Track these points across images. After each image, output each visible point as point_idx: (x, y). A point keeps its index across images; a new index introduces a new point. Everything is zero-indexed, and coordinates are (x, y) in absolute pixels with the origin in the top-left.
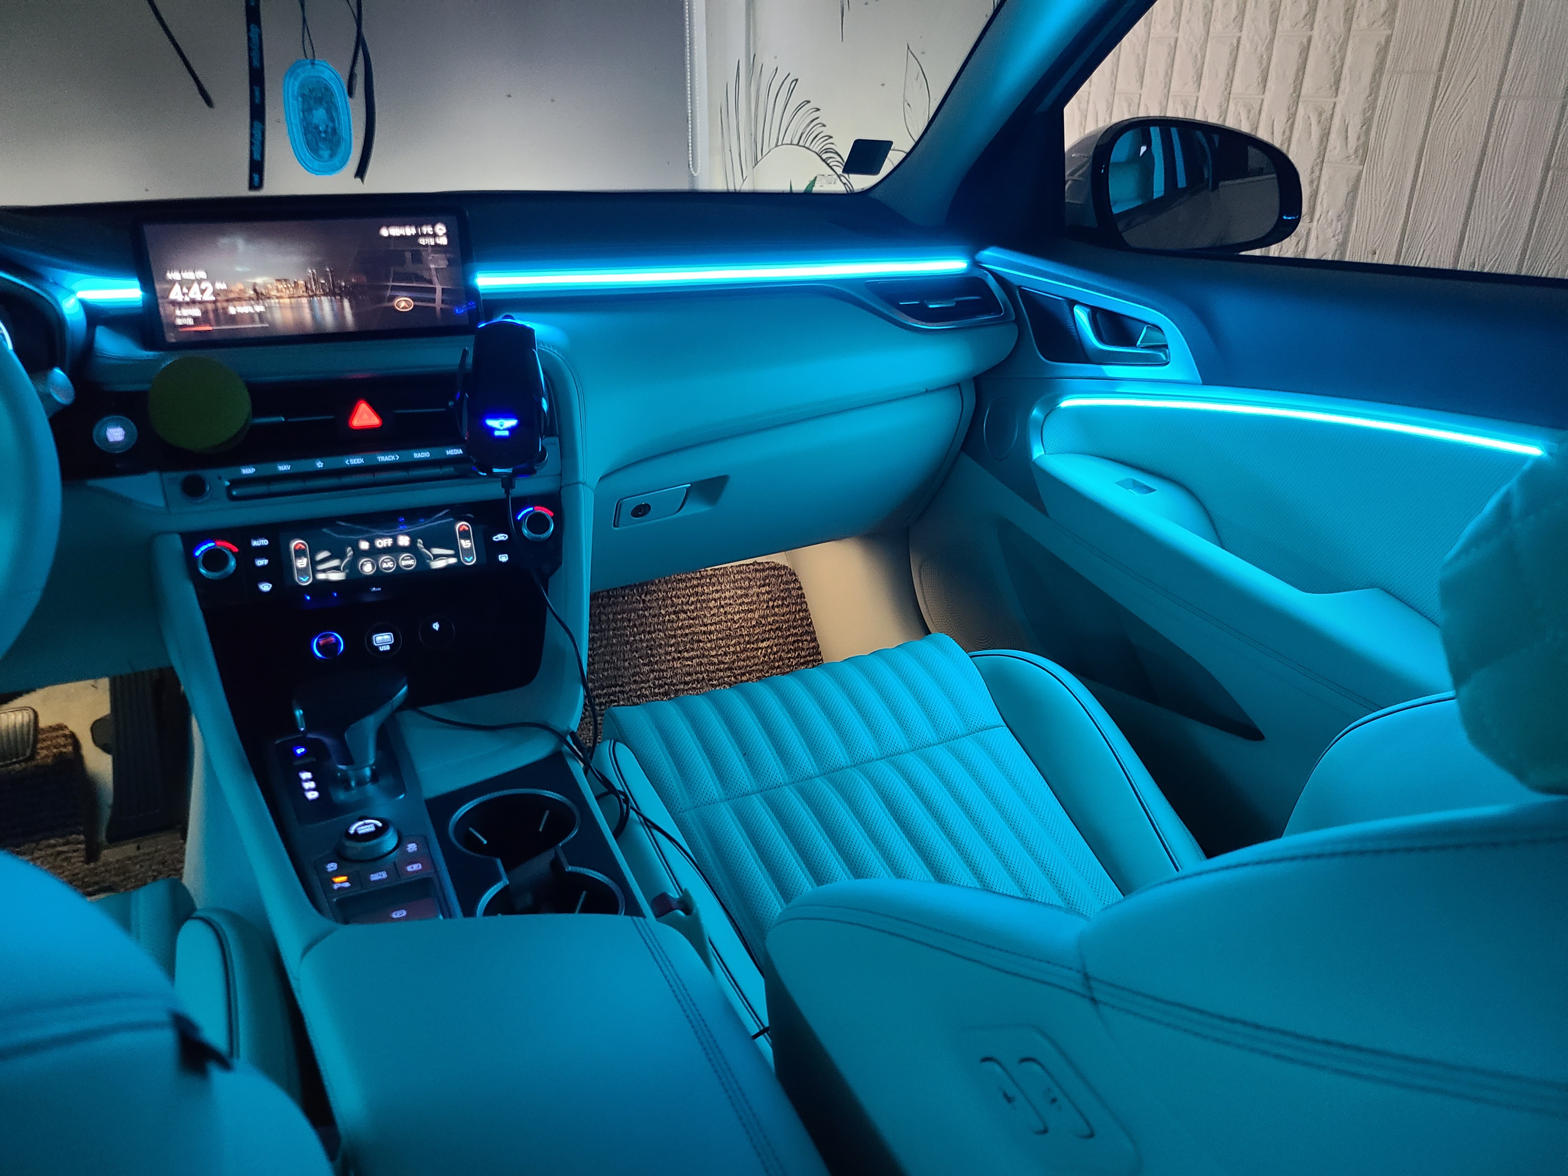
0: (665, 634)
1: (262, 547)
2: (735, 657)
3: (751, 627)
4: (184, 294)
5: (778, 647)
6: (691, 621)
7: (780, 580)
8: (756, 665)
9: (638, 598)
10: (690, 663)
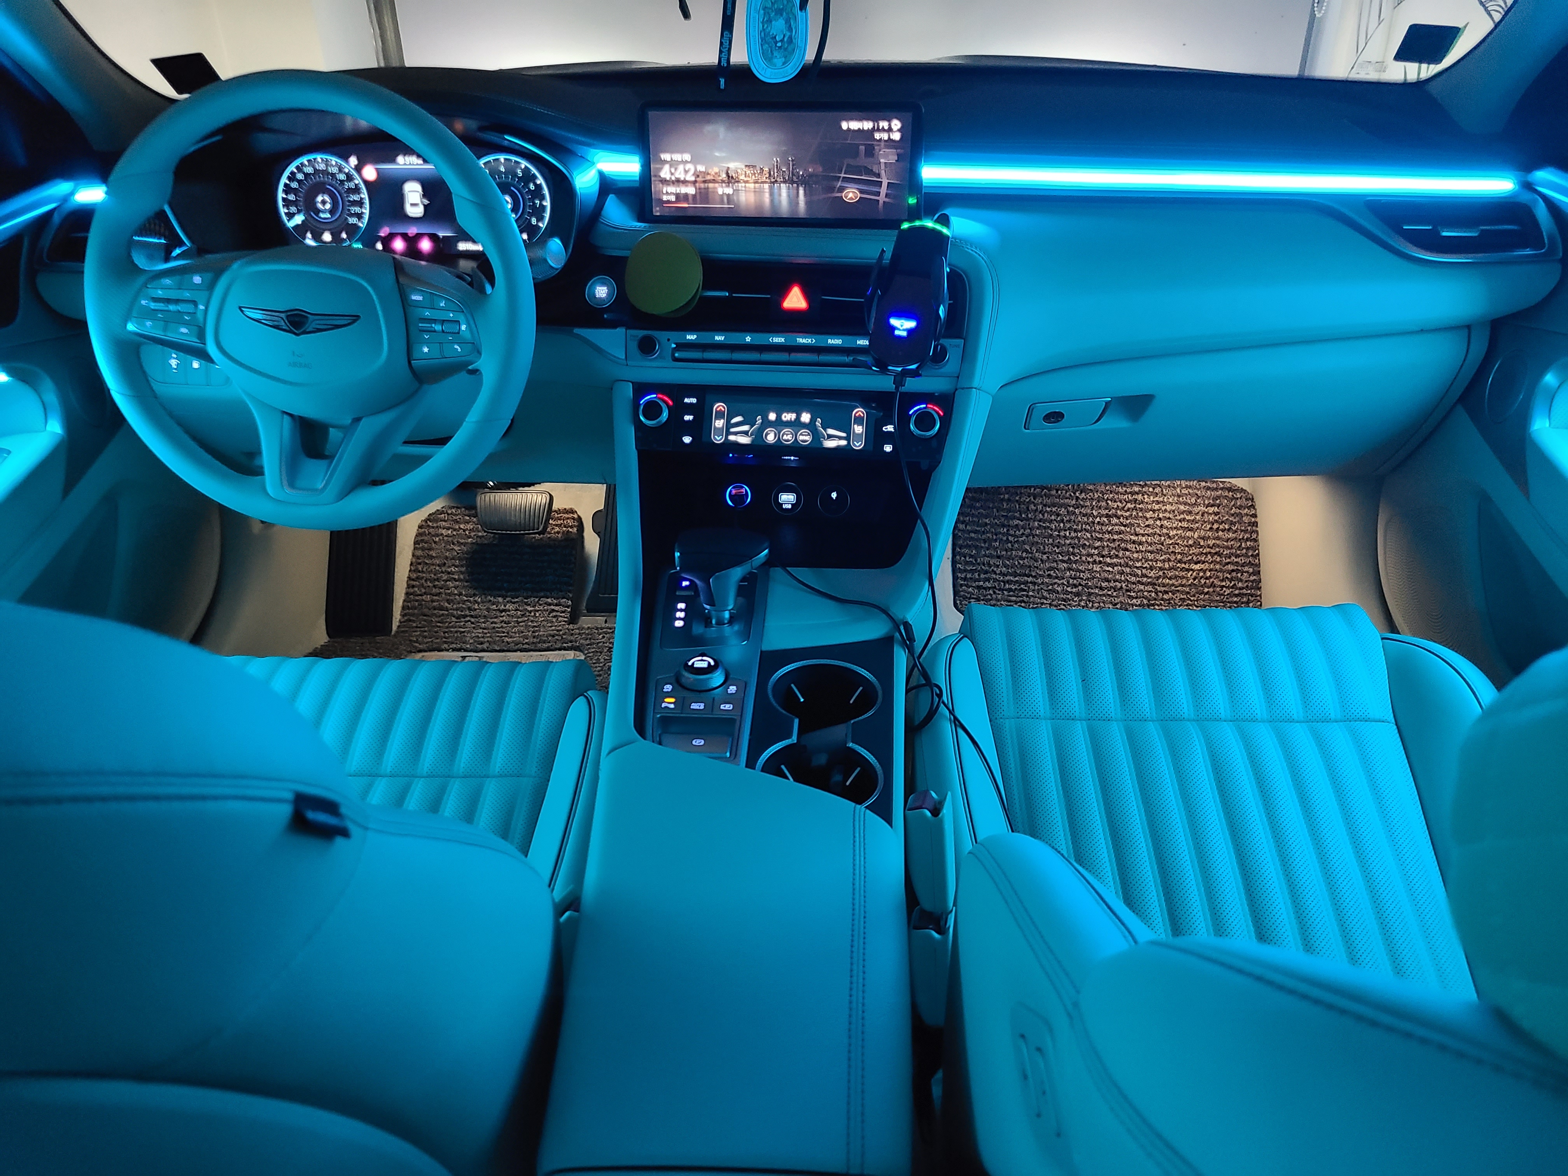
0: (1092, 536)
1: (691, 404)
2: (1161, 573)
3: (1187, 546)
4: (672, 174)
5: (1213, 572)
6: (1123, 528)
7: (1233, 503)
8: (1183, 586)
9: (1072, 494)
10: (1111, 569)
